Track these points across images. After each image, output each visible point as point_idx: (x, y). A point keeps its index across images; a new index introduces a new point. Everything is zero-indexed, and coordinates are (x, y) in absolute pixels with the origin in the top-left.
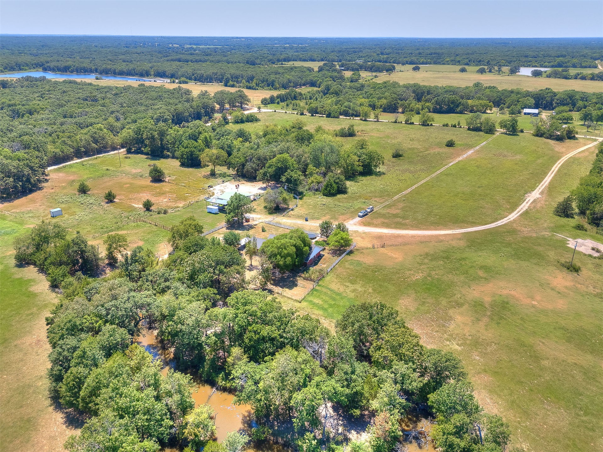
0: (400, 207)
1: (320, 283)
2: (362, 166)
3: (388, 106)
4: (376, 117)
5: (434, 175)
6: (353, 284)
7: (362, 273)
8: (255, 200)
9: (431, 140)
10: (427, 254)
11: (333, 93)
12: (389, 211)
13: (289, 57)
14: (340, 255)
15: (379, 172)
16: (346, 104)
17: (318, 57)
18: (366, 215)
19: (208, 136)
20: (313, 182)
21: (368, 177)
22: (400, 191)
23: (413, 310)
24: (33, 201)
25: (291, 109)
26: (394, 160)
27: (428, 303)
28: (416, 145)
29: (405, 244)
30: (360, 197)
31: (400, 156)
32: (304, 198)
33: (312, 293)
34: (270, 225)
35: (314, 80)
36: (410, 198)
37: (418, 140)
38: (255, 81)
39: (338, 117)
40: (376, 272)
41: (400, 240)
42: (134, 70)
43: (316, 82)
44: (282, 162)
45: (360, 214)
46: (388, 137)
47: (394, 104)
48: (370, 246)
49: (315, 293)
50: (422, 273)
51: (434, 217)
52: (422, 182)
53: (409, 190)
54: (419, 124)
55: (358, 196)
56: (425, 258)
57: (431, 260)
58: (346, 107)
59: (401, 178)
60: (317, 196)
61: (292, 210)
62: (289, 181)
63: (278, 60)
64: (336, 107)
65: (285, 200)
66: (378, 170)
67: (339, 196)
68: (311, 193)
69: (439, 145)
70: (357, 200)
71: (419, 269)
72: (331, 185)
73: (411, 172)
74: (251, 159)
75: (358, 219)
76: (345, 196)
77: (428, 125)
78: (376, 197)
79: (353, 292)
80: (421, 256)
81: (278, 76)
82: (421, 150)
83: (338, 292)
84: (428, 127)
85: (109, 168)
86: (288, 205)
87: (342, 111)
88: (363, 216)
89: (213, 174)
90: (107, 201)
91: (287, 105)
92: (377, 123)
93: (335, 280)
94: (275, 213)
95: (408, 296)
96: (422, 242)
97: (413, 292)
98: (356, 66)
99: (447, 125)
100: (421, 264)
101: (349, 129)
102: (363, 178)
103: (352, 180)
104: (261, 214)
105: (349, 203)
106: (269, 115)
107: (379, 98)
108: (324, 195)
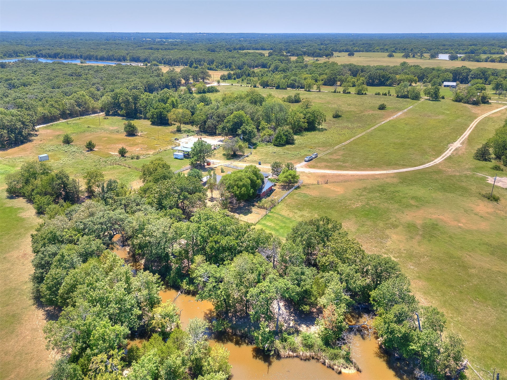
0: (340, 154)
1: (272, 210)
2: (307, 122)
3: (328, 80)
4: (318, 88)
5: (368, 131)
6: (301, 211)
7: (309, 202)
8: (215, 149)
9: (365, 105)
10: (365, 188)
11: (281, 71)
12: (331, 157)
13: (243, 46)
14: (288, 189)
15: (322, 128)
16: (293, 78)
17: (268, 46)
18: (311, 160)
19: (174, 100)
20: (265, 135)
21: (313, 133)
22: (340, 142)
23: (354, 230)
24: (24, 150)
25: (245, 83)
26: (334, 119)
27: (367, 225)
28: (353, 109)
29: (345, 181)
30: (306, 147)
31: (340, 116)
32: (258, 147)
33: (266, 218)
34: (228, 168)
35: (265, 62)
36: (349, 147)
37: (355, 105)
38: (215, 63)
39: (285, 89)
40: (321, 201)
41: (341, 178)
42: (113, 56)
43: (266, 64)
44: (239, 118)
45: (306, 159)
46: (329, 103)
47: (333, 78)
48: (315, 182)
49: (268, 218)
50: (361, 202)
51: (370, 162)
52: (359, 136)
53: (348, 142)
54: (355, 93)
55: (304, 146)
56: (363, 191)
57: (369, 193)
58: (293, 80)
59: (340, 133)
60: (269, 146)
61: (247, 156)
62: (244, 133)
63: (235, 49)
64: (284, 81)
65: (240, 147)
66: (321, 127)
67: (287, 146)
68: (263, 144)
69: (372, 108)
70: (303, 149)
71: (359, 200)
72: (281, 137)
73: (349, 128)
74: (211, 117)
75: (304, 163)
76: (294, 146)
77: (363, 94)
78: (319, 147)
79: (301, 217)
80: (360, 189)
81: (234, 59)
82: (357, 112)
83: (288, 217)
84: (362, 95)
85: (89, 126)
86: (243, 152)
87: (289, 84)
88: (309, 161)
89: (179, 130)
90: (87, 149)
91: (243, 80)
92: (319, 93)
93: (285, 208)
94: (233, 159)
95: (350, 220)
96: (360, 180)
97: (354, 216)
98: (301, 53)
99: (379, 94)
100: (360, 196)
101: (295, 96)
102: (309, 133)
103: (298, 135)
104: (221, 159)
105: (297, 151)
106: (227, 87)
107: (320, 75)
108: (274, 145)
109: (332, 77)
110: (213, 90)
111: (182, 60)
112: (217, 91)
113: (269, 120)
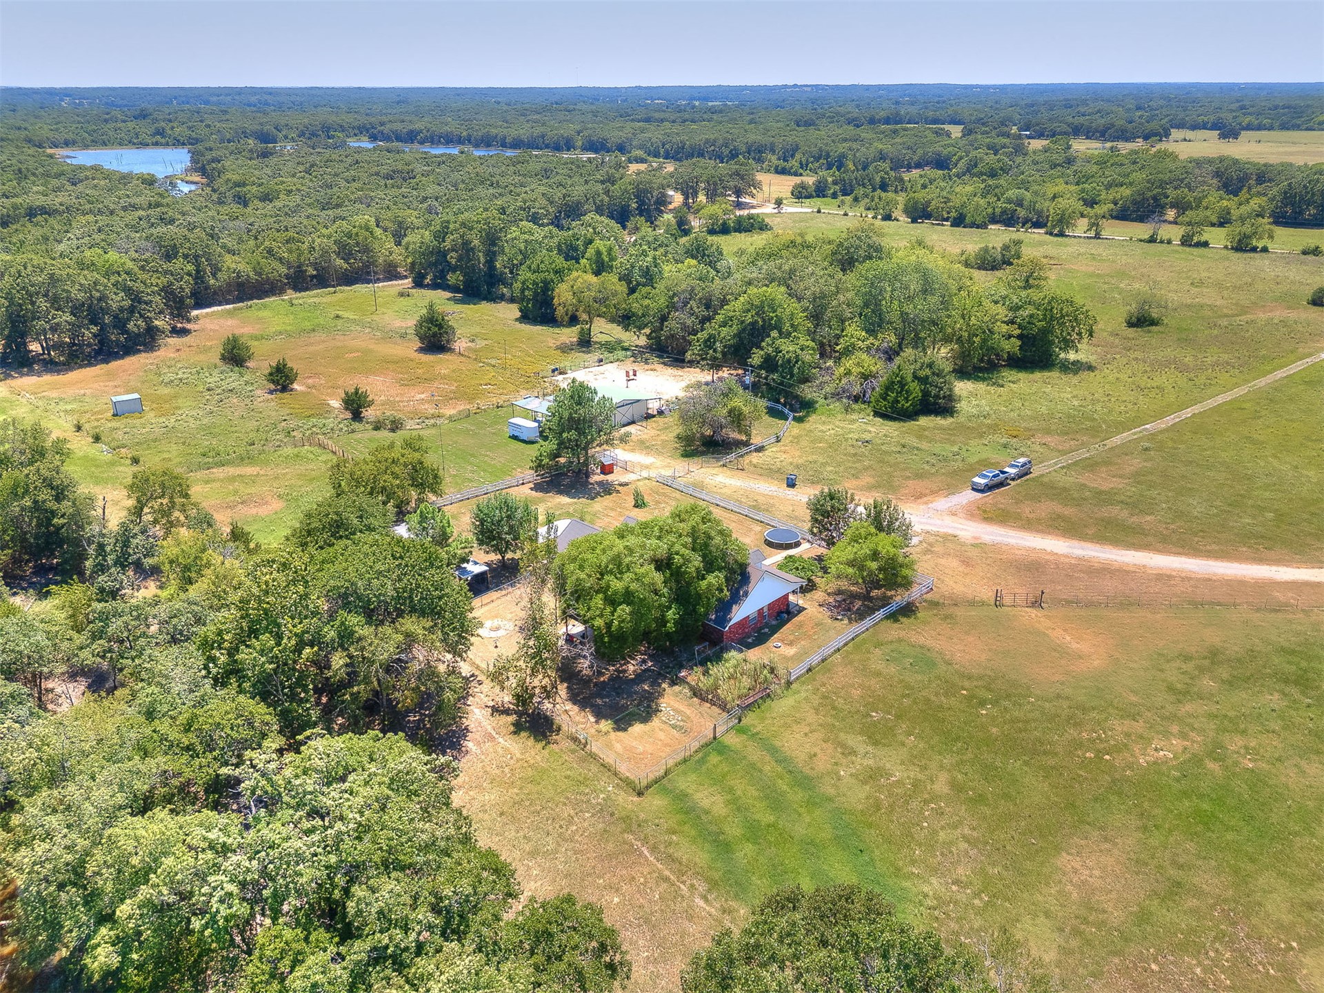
0: (1129, 470)
1: (750, 719)
2: (1019, 337)
3: (1135, 202)
4: (1094, 225)
5: (1262, 382)
6: (876, 743)
7: (927, 701)
8: (661, 413)
9: (1260, 286)
10: (1214, 656)
11: (982, 174)
12: (1087, 479)
13: (897, 114)
14: (861, 615)
15: (1075, 363)
16: (1012, 193)
17: (971, 115)
18: (1001, 484)
19: (604, 250)
20: (848, 373)
21: (1038, 375)
22: (1138, 421)
23: (1116, 916)
25: (862, 209)
26: (1131, 332)
27: (1198, 893)
28: (1209, 297)
29: (1127, 603)
30: (994, 428)
31: (1153, 323)
32: (813, 418)
33: (702, 761)
34: (668, 490)
35: (945, 152)
36: (1170, 444)
37: (1219, 286)
38: (798, 156)
39: (983, 226)
40: (982, 703)
41: (1110, 585)
43: (949, 158)
44: (760, 310)
45: (977, 480)
46: (1122, 274)
47: (1155, 198)
48: (987, 594)
49: (714, 759)
50: (1183, 736)
51: (1254, 517)
52: (1220, 399)
53: (1170, 420)
54: (1226, 247)
55: (989, 426)
56: (1201, 670)
57: (1231, 683)
58: (1009, 201)
59: (1144, 381)
60: (854, 416)
61: (760, 449)
62: (770, 364)
63: (872, 121)
64: (982, 202)
65: (737, 418)
66: (1072, 356)
67: (923, 421)
68: (836, 406)
69: (1288, 300)
70: (981, 436)
71: (1173, 718)
72: (902, 384)
73: (1182, 368)
74: (686, 304)
75: (969, 496)
76: (949, 421)
77: (1254, 250)
78: (1048, 432)
79: (865, 782)
80: (1187, 658)
81: (855, 145)
82: (1225, 311)
83: (807, 771)
84: (1252, 255)
85: (340, 313)
86: (749, 435)
87: (998, 211)
88: (989, 488)
89: (585, 343)
90: (272, 387)
91: (856, 200)
92: (1095, 241)
93: (811, 717)
94: (702, 454)
95: (1106, 839)
96: (1196, 604)
97: (1134, 822)
98: (1064, 127)
99: (1316, 252)
100: (1182, 695)
101: (1006, 248)
102: (1022, 375)
103: (984, 379)
104: (659, 453)
105: (953, 443)
106: (801, 218)
107: (1109, 187)
108: (877, 414)
109: (1149, 194)
110: (752, 225)
111: (713, 148)
112: (763, 227)
113: (874, 323)
